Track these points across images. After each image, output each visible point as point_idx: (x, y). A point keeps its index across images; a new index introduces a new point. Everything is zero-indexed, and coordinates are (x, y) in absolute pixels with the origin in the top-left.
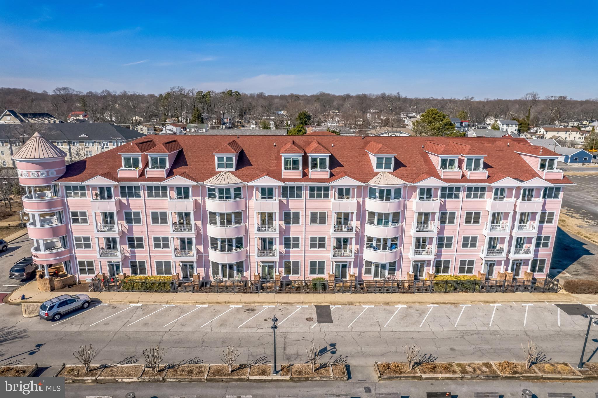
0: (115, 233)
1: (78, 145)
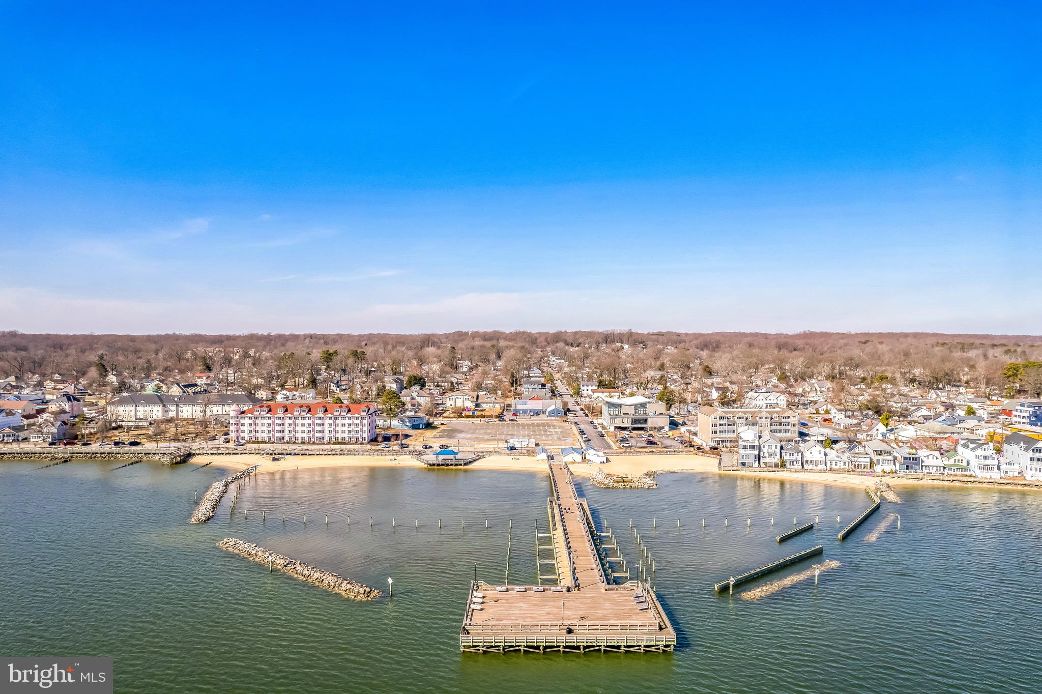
0: (251, 429)
1: (227, 406)
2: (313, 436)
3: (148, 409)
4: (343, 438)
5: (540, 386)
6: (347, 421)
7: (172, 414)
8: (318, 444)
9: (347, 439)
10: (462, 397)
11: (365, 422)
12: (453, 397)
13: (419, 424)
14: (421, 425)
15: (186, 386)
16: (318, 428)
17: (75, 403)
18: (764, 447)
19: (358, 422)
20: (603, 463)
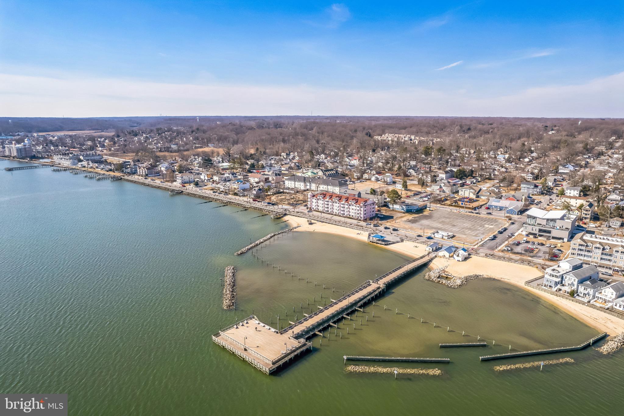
0: (316, 205)
2: (340, 212)
3: (299, 183)
4: (353, 216)
5: (533, 187)
6: (354, 207)
7: (308, 187)
8: (342, 217)
9: (354, 216)
10: (469, 190)
11: (362, 209)
12: (464, 190)
13: (412, 210)
14: (413, 210)
15: (325, 171)
16: (342, 209)
17: (278, 176)
18: (566, 278)
19: (358, 209)
20: (459, 261)
